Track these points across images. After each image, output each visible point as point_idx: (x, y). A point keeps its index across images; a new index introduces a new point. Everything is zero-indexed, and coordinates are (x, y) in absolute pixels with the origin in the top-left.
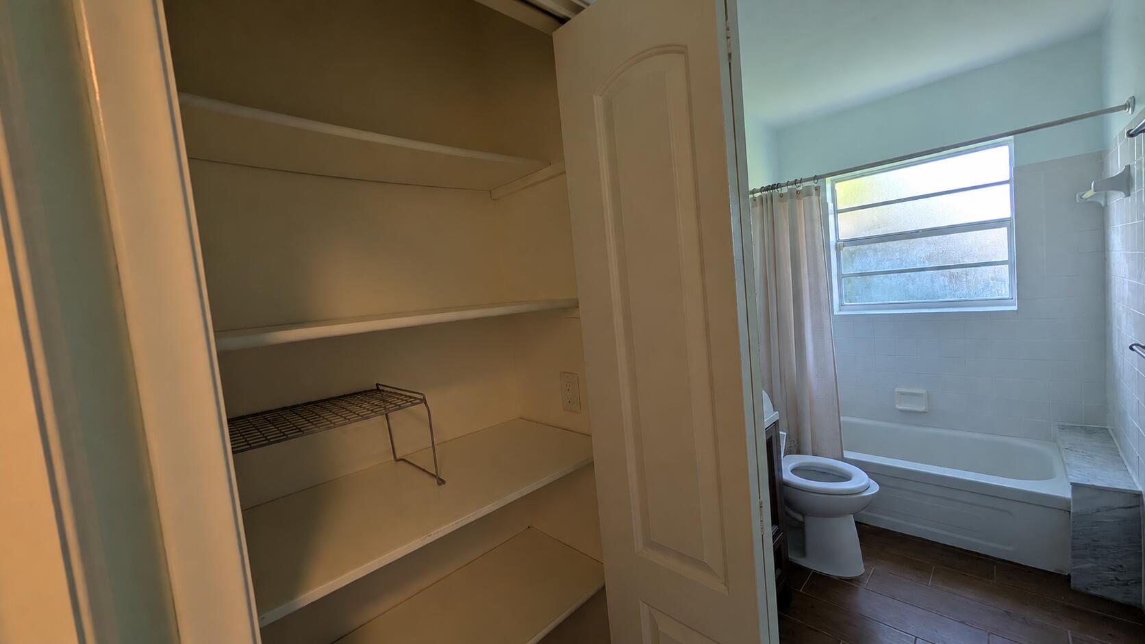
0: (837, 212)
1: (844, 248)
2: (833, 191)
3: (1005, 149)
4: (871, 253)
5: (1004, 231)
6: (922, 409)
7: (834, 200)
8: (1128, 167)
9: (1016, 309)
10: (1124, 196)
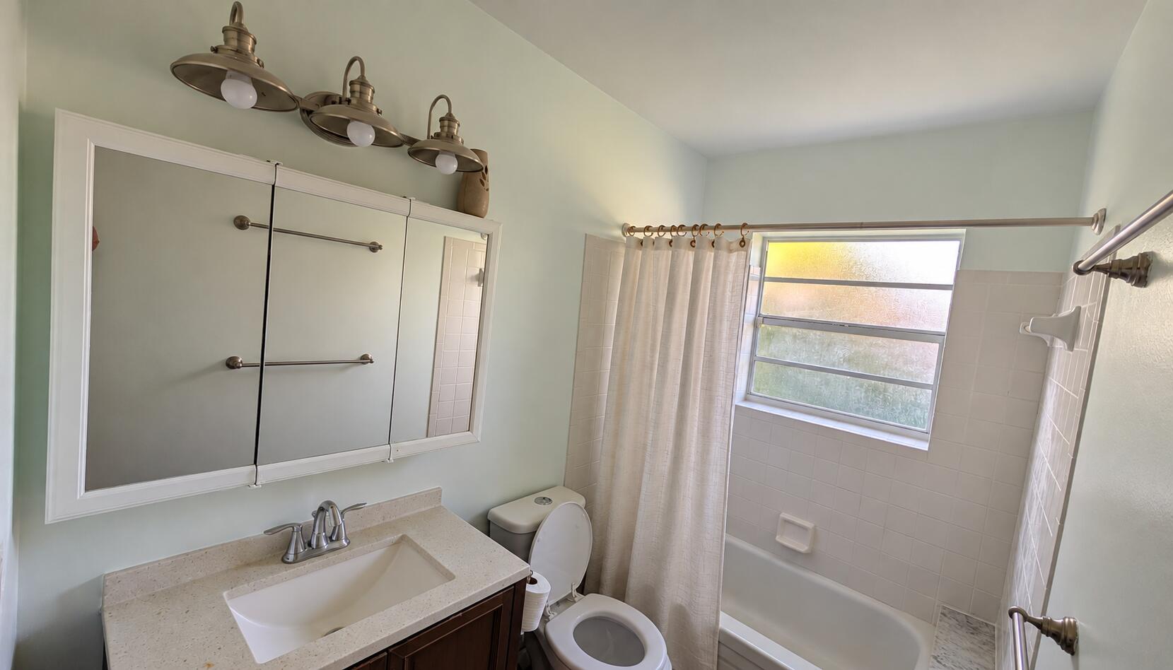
0: (762, 280)
1: (763, 325)
2: (764, 254)
3: (955, 245)
4: (788, 339)
5: (935, 347)
6: (803, 548)
7: (762, 265)
8: (1079, 308)
9: (927, 450)
10: (1066, 348)
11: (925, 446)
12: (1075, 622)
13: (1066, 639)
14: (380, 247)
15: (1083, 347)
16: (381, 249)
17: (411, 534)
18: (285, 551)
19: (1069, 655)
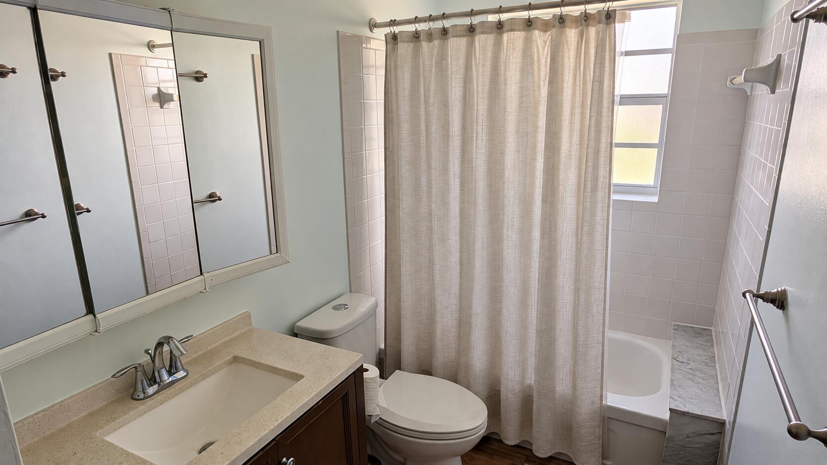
5: (660, 107)
8: (780, 56)
9: (657, 201)
10: (770, 92)
11: (655, 199)
12: (785, 289)
13: (779, 301)
14: (205, 76)
15: (783, 89)
16: (206, 77)
17: (243, 352)
18: (133, 389)
19: (781, 311)
